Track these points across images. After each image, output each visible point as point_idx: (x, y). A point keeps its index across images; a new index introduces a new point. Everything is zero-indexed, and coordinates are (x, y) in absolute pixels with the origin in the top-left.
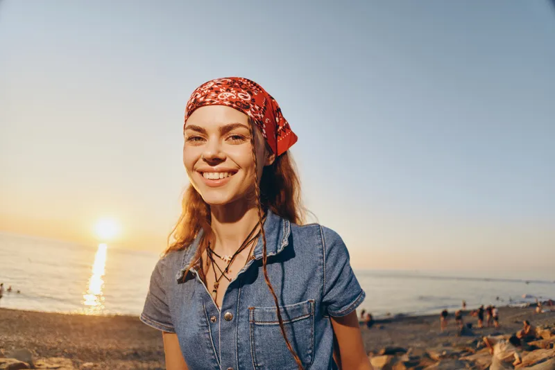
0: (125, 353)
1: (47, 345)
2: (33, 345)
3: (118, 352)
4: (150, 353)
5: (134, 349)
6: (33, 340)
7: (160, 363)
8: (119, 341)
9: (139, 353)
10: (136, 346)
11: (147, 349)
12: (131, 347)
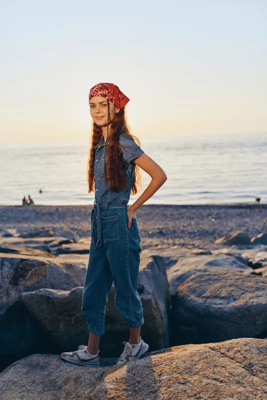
0: (150, 232)
1: (84, 229)
2: (73, 229)
3: (145, 232)
4: (175, 232)
5: (158, 229)
6: (72, 226)
7: (184, 240)
8: (144, 223)
9: (164, 231)
10: (161, 227)
11: (172, 229)
12: (156, 227)
